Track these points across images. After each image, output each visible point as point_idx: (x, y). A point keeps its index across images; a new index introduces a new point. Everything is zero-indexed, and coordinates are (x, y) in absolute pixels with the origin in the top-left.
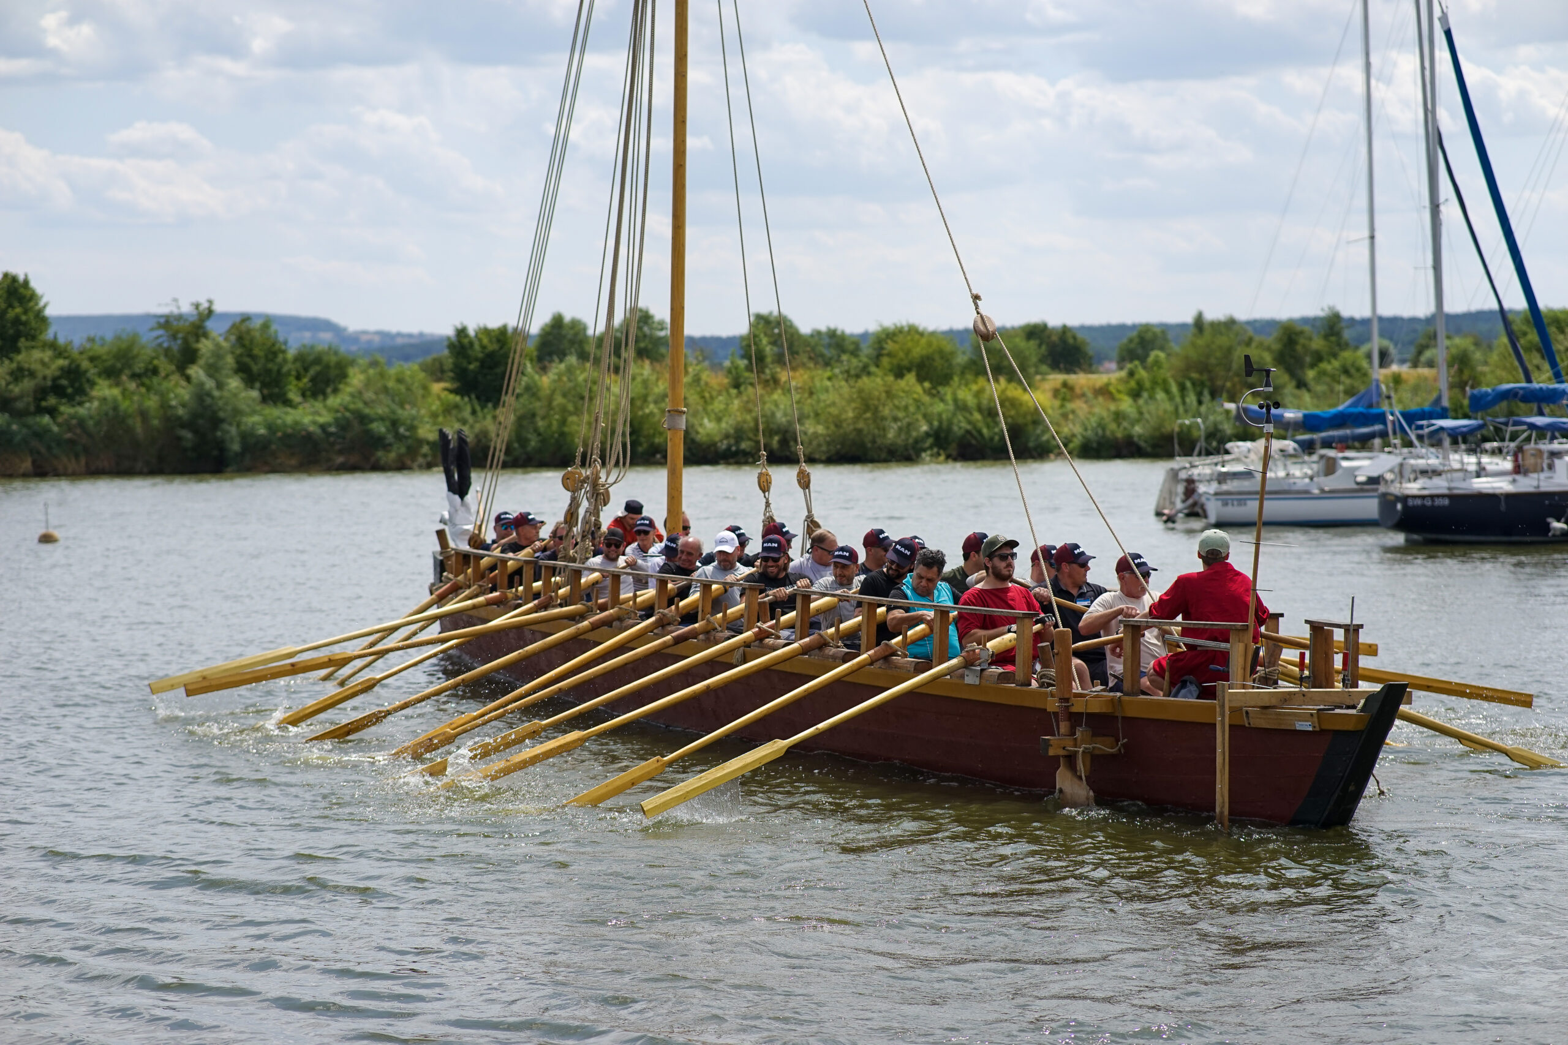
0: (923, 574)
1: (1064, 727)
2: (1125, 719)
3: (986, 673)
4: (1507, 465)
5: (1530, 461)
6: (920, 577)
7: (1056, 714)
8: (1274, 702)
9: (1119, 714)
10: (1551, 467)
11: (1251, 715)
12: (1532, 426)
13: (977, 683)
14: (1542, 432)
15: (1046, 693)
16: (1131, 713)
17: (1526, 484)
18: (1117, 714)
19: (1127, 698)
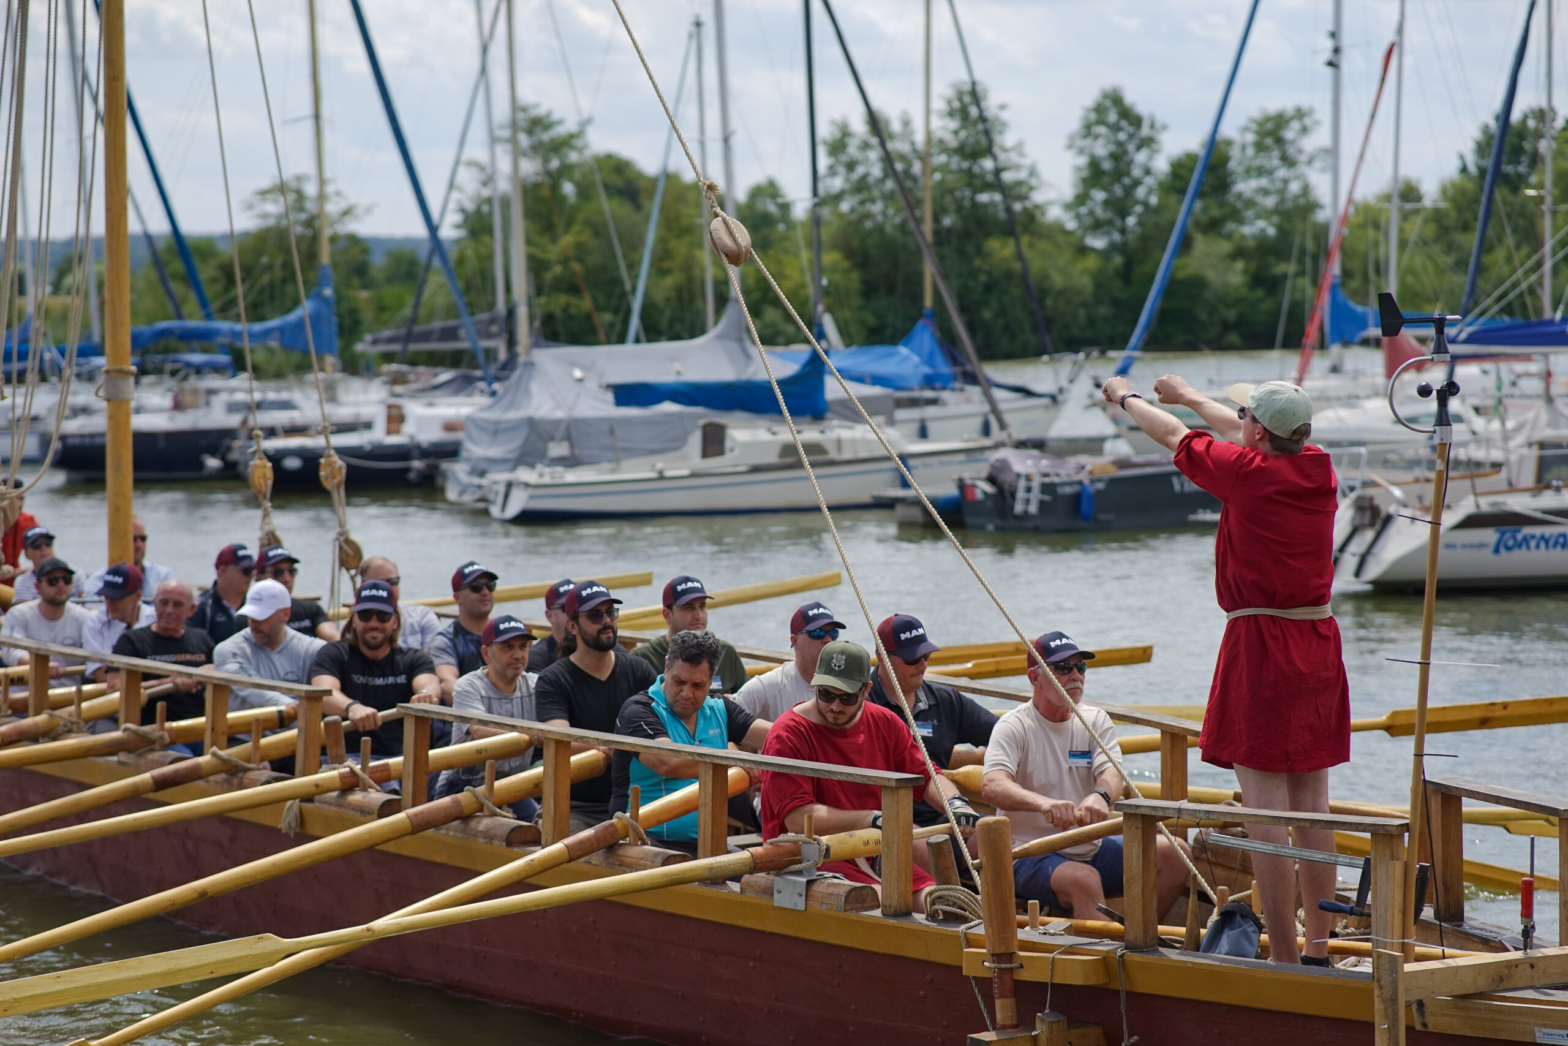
0: (685, 676)
1: (1004, 1009)
2: (1132, 995)
3: (817, 888)
4: (167, 401)
5: (187, 399)
6: (679, 682)
7: (984, 983)
8: (1482, 984)
9: (1121, 986)
10: (208, 403)
11: (1428, 1009)
12: (188, 365)
13: (801, 906)
14: (199, 370)
15: (956, 937)
16: (1145, 985)
17: (184, 422)
18: (1114, 986)
19: (1137, 957)
